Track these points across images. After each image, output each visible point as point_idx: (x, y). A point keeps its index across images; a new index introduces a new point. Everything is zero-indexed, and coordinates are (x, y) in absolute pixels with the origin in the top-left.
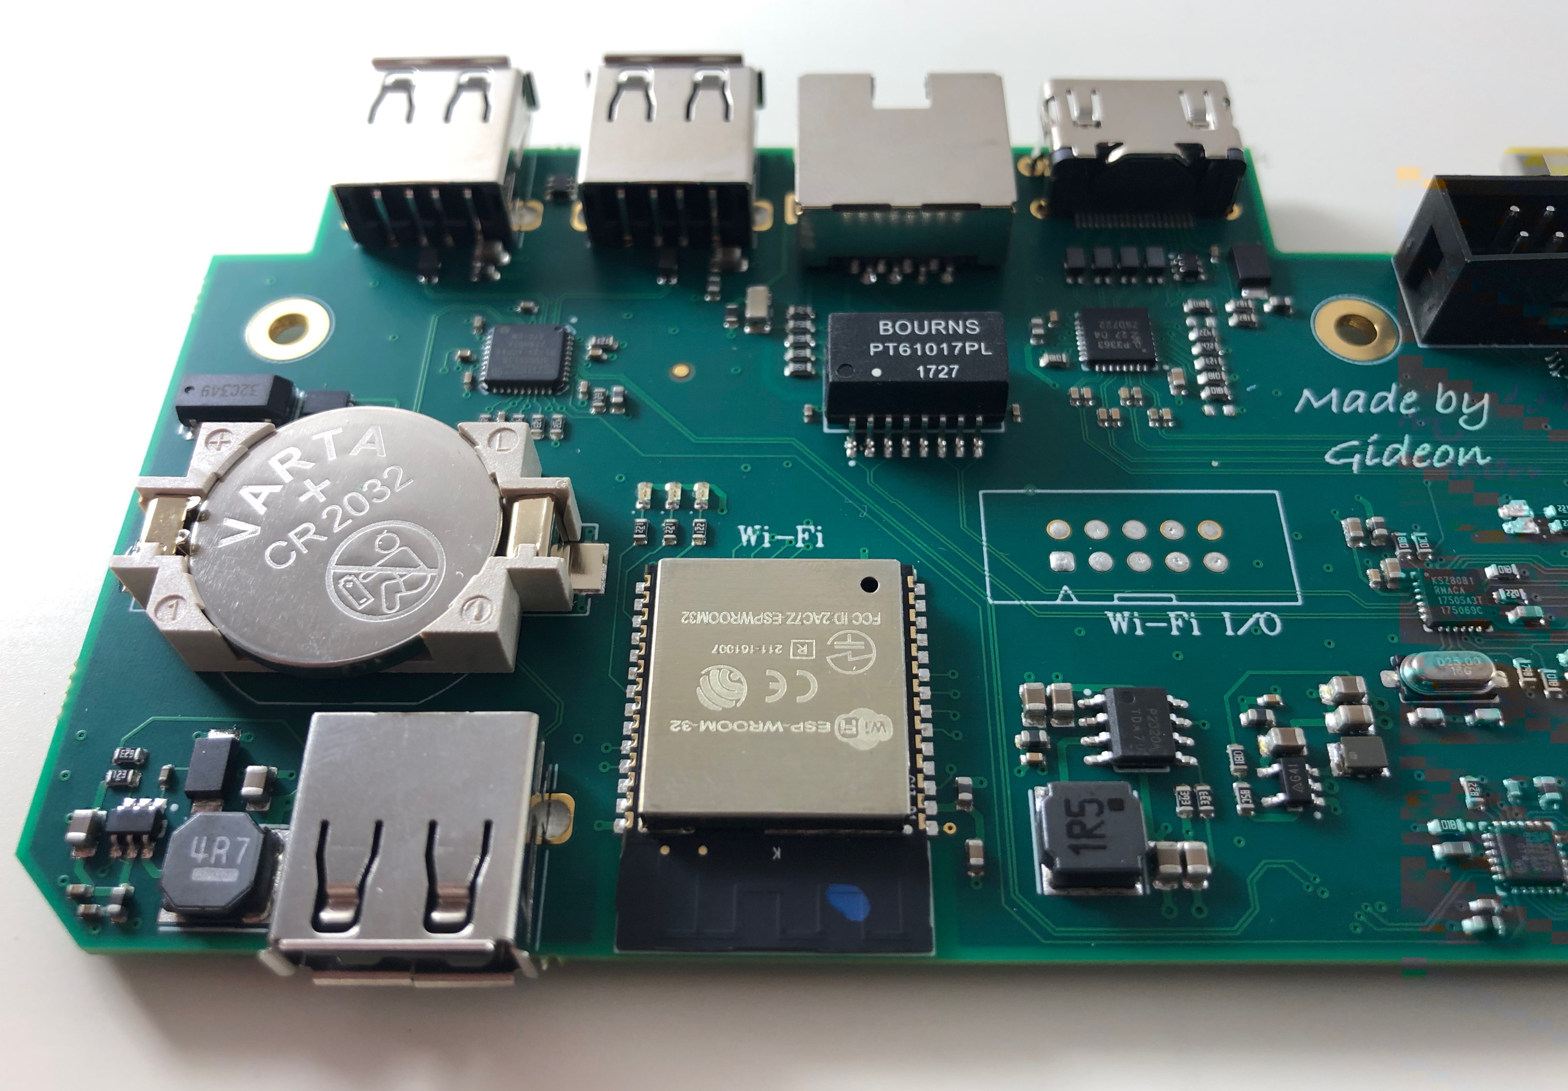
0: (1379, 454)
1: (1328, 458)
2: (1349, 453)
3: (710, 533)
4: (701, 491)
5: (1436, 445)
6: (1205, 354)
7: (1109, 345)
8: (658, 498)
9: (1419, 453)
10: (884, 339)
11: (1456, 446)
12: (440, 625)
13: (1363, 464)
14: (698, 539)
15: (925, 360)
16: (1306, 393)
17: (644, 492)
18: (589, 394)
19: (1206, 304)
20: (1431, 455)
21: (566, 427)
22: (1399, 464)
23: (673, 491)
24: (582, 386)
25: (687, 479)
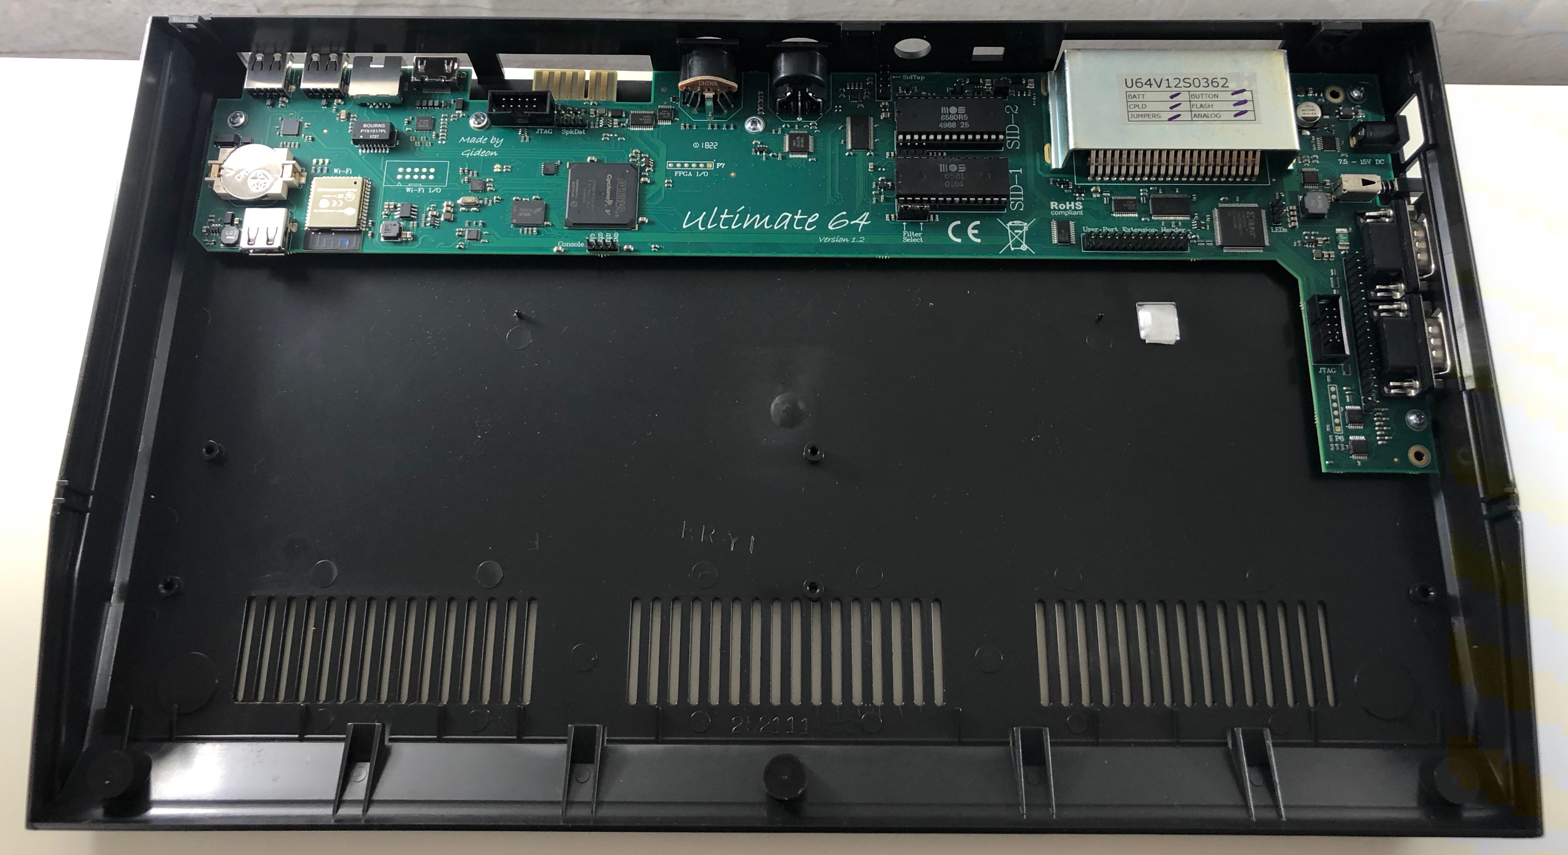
0: (473, 153)
1: (462, 154)
2: (467, 153)
3: (328, 170)
4: (327, 161)
5: (487, 151)
6: (443, 128)
7: (421, 126)
8: (318, 162)
9: (483, 153)
10: (364, 129)
11: (491, 151)
12: (269, 192)
13: (469, 155)
14: (325, 171)
15: (372, 134)
16: (463, 138)
17: (315, 161)
18: (304, 137)
19: (446, 115)
20: (485, 154)
21: (299, 145)
22: (477, 156)
23: (321, 161)
24: (303, 135)
25: (324, 158)
